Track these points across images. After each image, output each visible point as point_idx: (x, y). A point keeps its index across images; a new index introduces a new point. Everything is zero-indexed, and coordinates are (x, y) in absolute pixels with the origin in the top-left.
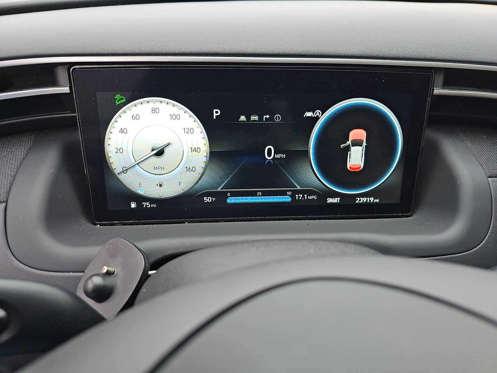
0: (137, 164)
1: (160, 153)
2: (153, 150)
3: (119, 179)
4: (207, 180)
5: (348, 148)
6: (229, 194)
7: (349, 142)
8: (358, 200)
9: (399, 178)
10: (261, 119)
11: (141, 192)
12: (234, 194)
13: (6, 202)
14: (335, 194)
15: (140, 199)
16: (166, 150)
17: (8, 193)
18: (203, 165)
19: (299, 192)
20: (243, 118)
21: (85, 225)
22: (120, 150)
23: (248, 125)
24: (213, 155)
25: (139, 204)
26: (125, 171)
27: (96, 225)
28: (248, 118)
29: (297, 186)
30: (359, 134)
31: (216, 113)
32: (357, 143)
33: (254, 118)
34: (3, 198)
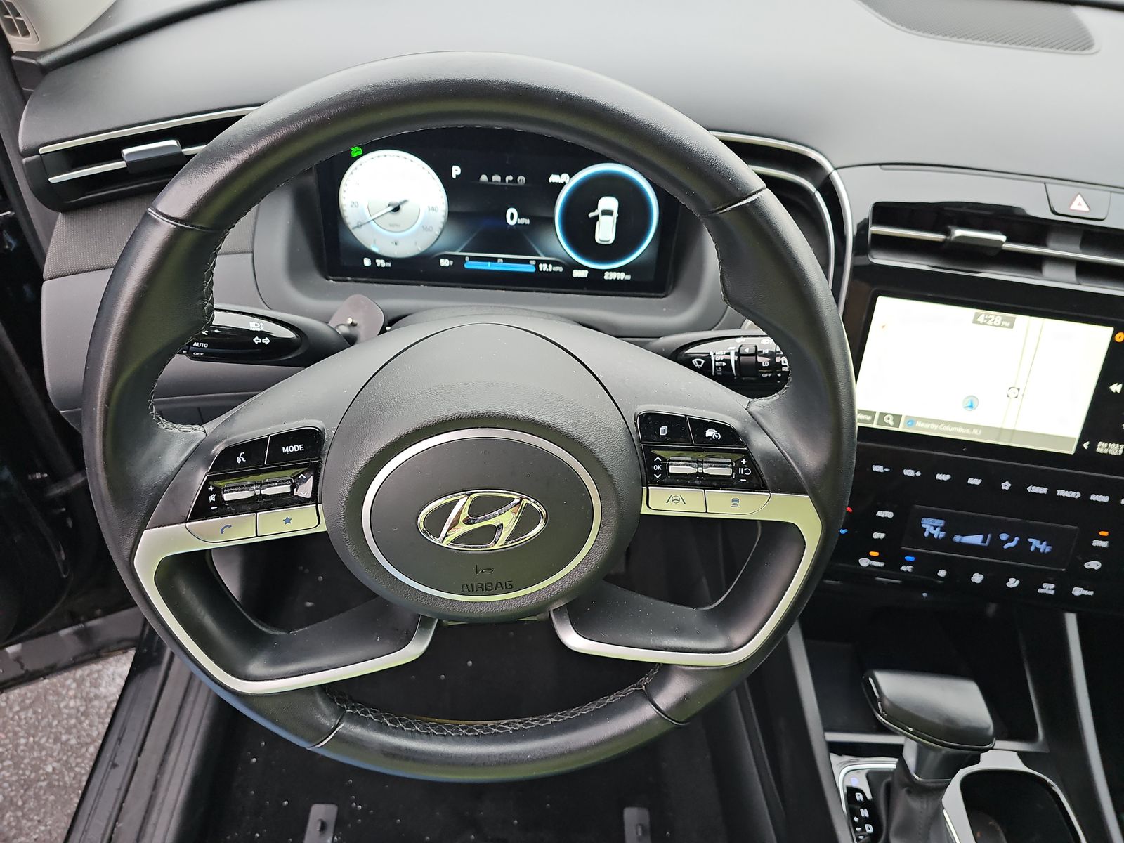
0: (373, 220)
1: (396, 209)
2: (389, 205)
3: (351, 233)
4: (443, 242)
5: (597, 218)
6: (467, 259)
7: (598, 212)
8: (608, 276)
9: (654, 253)
10: (503, 180)
11: (375, 250)
12: (472, 259)
13: (253, 252)
14: (582, 267)
15: (374, 256)
16: (401, 207)
17: (253, 243)
18: (441, 226)
19: (543, 262)
20: (484, 178)
21: (318, 279)
22: (355, 204)
23: (490, 186)
24: (452, 215)
25: (373, 262)
26: (359, 226)
27: (328, 279)
28: (490, 179)
29: (540, 254)
30: (609, 203)
31: (456, 171)
32: (607, 213)
33: (496, 178)
34: (249, 249)
